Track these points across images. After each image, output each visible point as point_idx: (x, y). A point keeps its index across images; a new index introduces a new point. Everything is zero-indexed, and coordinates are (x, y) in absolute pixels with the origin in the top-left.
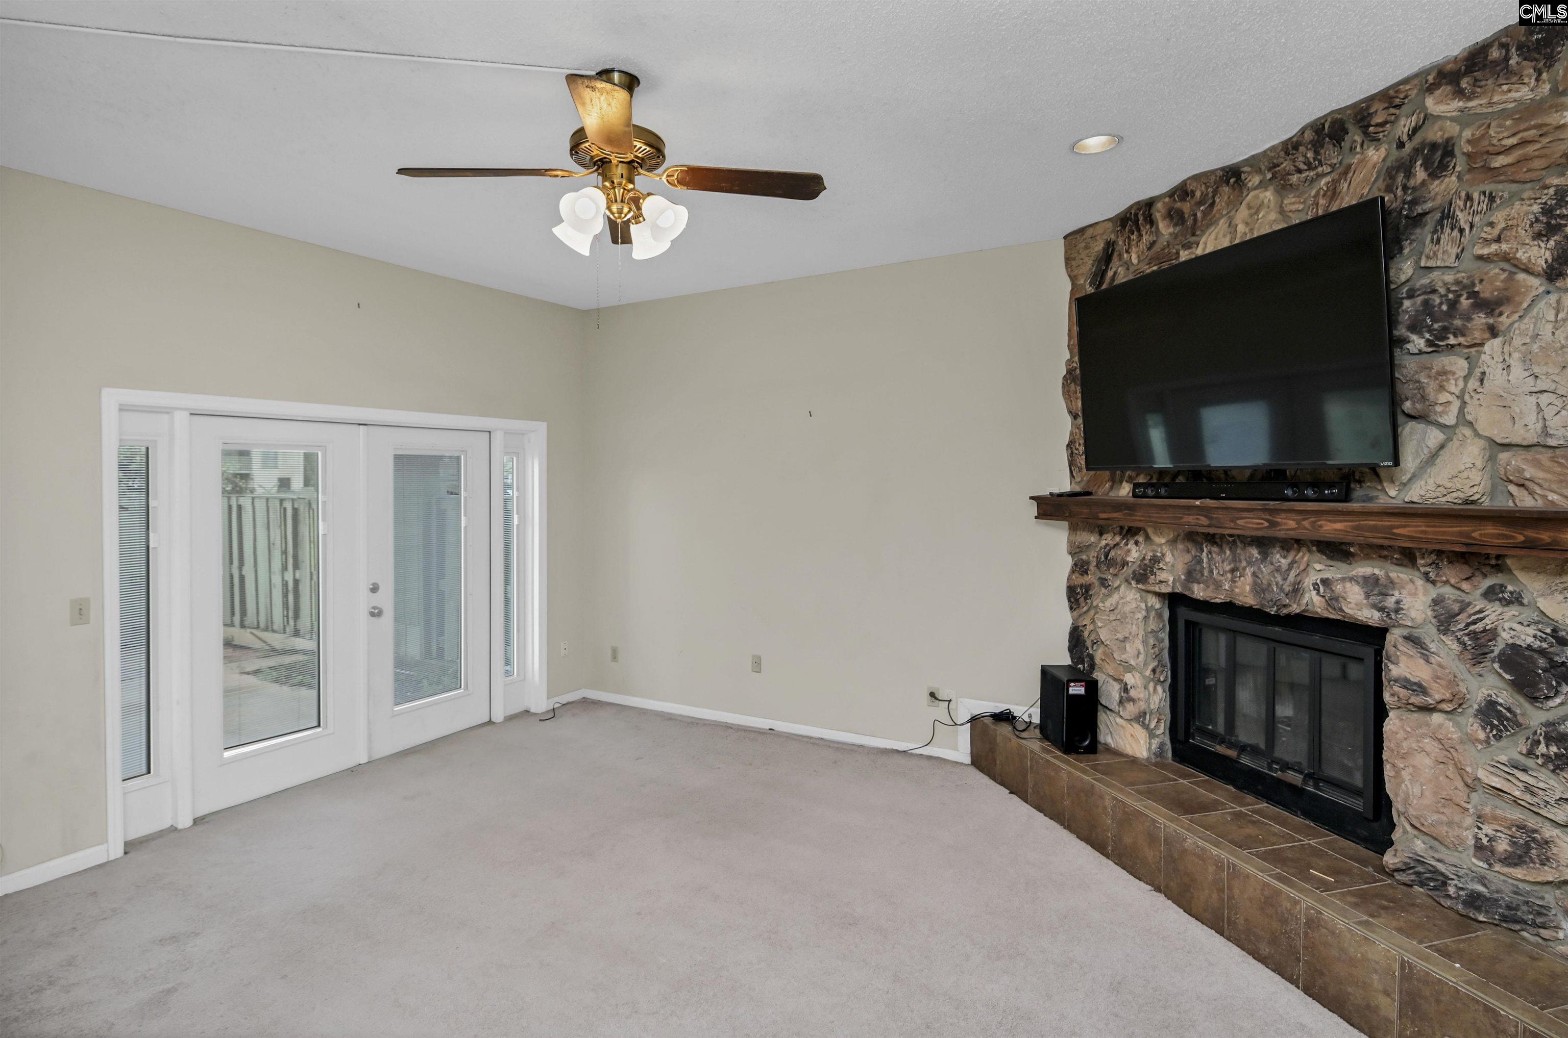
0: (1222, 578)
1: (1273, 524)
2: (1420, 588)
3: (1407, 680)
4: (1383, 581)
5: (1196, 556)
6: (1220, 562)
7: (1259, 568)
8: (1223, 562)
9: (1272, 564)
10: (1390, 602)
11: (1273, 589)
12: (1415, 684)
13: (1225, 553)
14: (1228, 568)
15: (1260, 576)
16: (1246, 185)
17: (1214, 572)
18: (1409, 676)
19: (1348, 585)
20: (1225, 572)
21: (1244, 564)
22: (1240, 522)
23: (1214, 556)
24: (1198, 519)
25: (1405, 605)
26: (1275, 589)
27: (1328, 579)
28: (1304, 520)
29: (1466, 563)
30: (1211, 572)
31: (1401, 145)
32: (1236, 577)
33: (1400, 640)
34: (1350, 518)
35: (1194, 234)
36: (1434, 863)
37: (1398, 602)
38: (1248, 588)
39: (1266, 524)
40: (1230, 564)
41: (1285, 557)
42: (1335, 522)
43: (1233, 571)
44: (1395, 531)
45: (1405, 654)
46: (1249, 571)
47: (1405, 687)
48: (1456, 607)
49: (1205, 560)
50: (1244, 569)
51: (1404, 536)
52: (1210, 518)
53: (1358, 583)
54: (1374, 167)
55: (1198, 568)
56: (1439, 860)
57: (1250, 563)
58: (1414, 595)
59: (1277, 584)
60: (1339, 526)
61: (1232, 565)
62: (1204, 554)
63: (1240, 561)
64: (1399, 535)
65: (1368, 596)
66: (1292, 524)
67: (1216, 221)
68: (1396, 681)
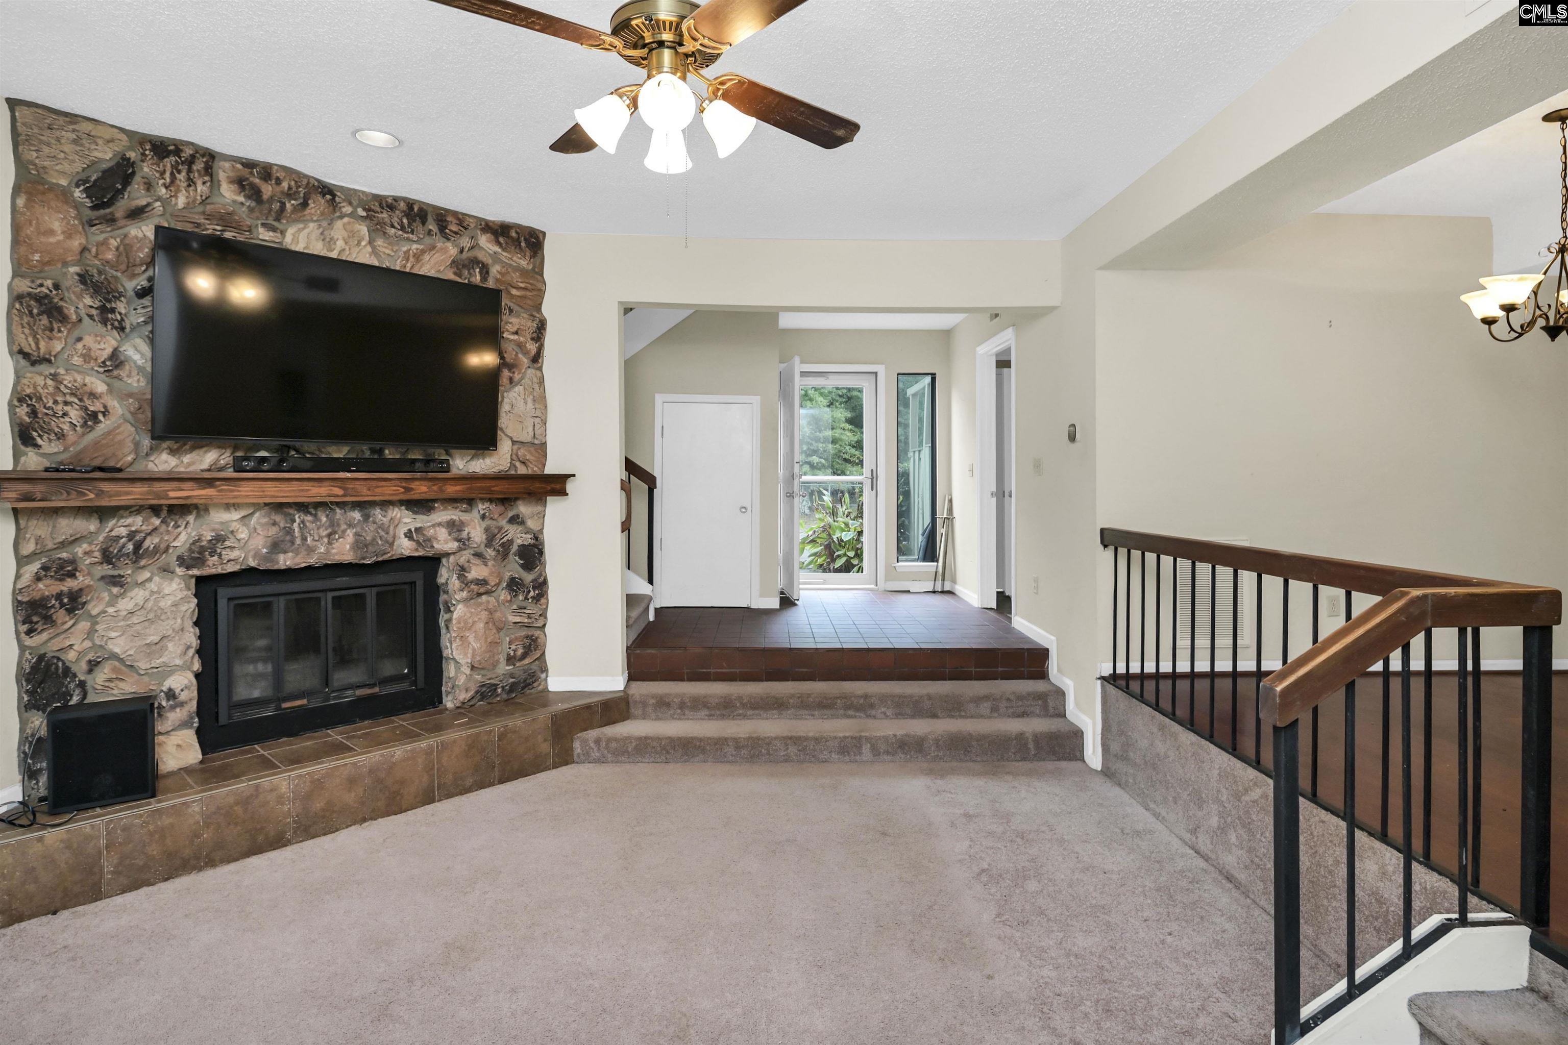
0: (317, 543)
1: (408, 490)
2: (477, 524)
3: (478, 580)
4: (457, 523)
5: (285, 528)
6: (316, 529)
7: (363, 529)
8: (318, 529)
9: (374, 523)
10: (464, 535)
11: (377, 542)
12: (482, 580)
13: (320, 521)
14: (325, 533)
15: (364, 534)
16: (340, 208)
17: (309, 539)
18: (478, 577)
19: (437, 529)
20: (321, 537)
21: (344, 527)
22: (377, 490)
23: (308, 524)
24: (331, 490)
25: (472, 535)
26: (380, 542)
27: (420, 528)
28: (434, 485)
29: (503, 504)
30: (304, 539)
31: (462, 251)
32: (333, 540)
33: (472, 557)
34: (464, 482)
35: (278, 219)
36: (489, 682)
37: (469, 534)
38: (348, 547)
39: (403, 490)
40: (326, 529)
41: (385, 516)
42: (456, 485)
43: (329, 535)
44: (493, 489)
45: (474, 564)
46: (350, 533)
47: (477, 584)
48: (496, 531)
49: (297, 530)
50: (344, 531)
51: (497, 491)
52: (345, 489)
53: (443, 526)
54: (451, 257)
55: (288, 538)
56: (490, 679)
57: (350, 525)
58: (475, 528)
59: (381, 538)
60: (458, 488)
61: (329, 530)
62: (296, 525)
63: (339, 525)
64: (494, 491)
65: (450, 535)
66: (424, 489)
67: (304, 220)
68: (471, 582)
